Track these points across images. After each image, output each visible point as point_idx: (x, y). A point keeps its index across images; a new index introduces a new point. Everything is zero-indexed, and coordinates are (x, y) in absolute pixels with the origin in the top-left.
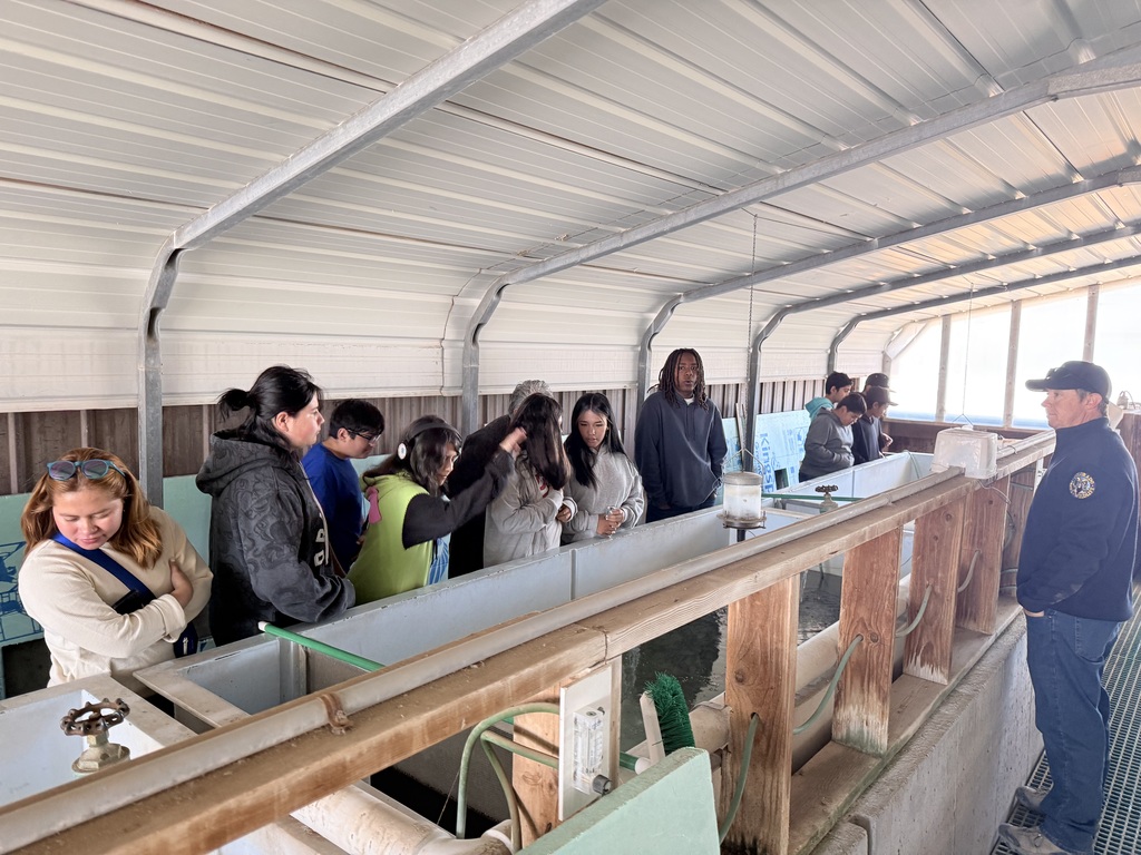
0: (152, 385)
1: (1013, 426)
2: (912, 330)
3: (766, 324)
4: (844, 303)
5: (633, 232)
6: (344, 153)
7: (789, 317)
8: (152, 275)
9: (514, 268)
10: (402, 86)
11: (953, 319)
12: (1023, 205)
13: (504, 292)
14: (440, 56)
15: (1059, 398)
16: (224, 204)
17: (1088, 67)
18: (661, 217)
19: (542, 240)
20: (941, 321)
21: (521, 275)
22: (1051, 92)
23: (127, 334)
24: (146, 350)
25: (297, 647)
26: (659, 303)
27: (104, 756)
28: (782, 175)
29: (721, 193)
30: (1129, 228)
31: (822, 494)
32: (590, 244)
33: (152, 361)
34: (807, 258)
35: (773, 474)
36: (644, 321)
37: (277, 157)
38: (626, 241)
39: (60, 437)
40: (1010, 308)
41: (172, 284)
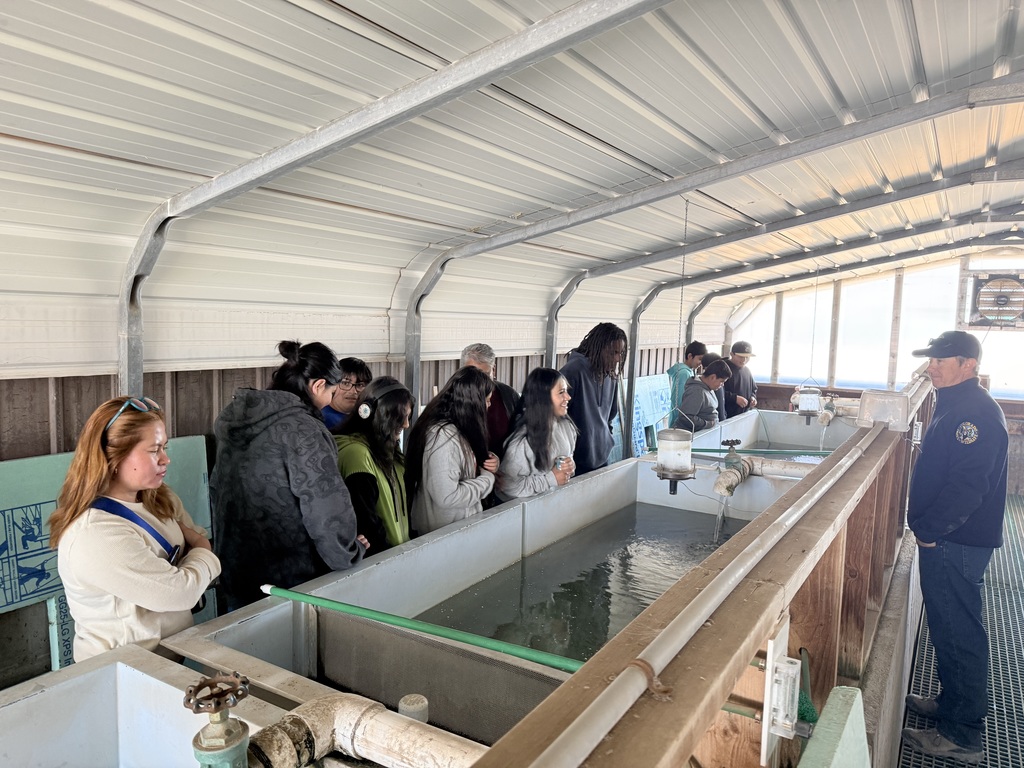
0: (134, 352)
1: (835, 387)
2: (751, 305)
3: (644, 298)
4: (710, 281)
5: (581, 213)
6: (380, 127)
7: (664, 293)
8: (139, 243)
9: (459, 243)
10: (456, 64)
11: (785, 295)
12: (892, 198)
13: (447, 266)
14: (504, 36)
15: (942, 363)
16: (234, 174)
17: (1002, 80)
18: (608, 199)
19: (497, 218)
20: (775, 297)
21: (467, 250)
22: (971, 100)
23: (107, 301)
24: (129, 317)
25: (307, 607)
26: (567, 278)
27: (228, 732)
28: (724, 164)
29: (666, 179)
30: (953, 220)
31: (727, 447)
32: (537, 222)
33: (135, 329)
34: (701, 241)
35: (643, 430)
36: (552, 294)
37: (304, 129)
38: (573, 221)
39: (28, 405)
40: (832, 286)
41: (158, 252)
